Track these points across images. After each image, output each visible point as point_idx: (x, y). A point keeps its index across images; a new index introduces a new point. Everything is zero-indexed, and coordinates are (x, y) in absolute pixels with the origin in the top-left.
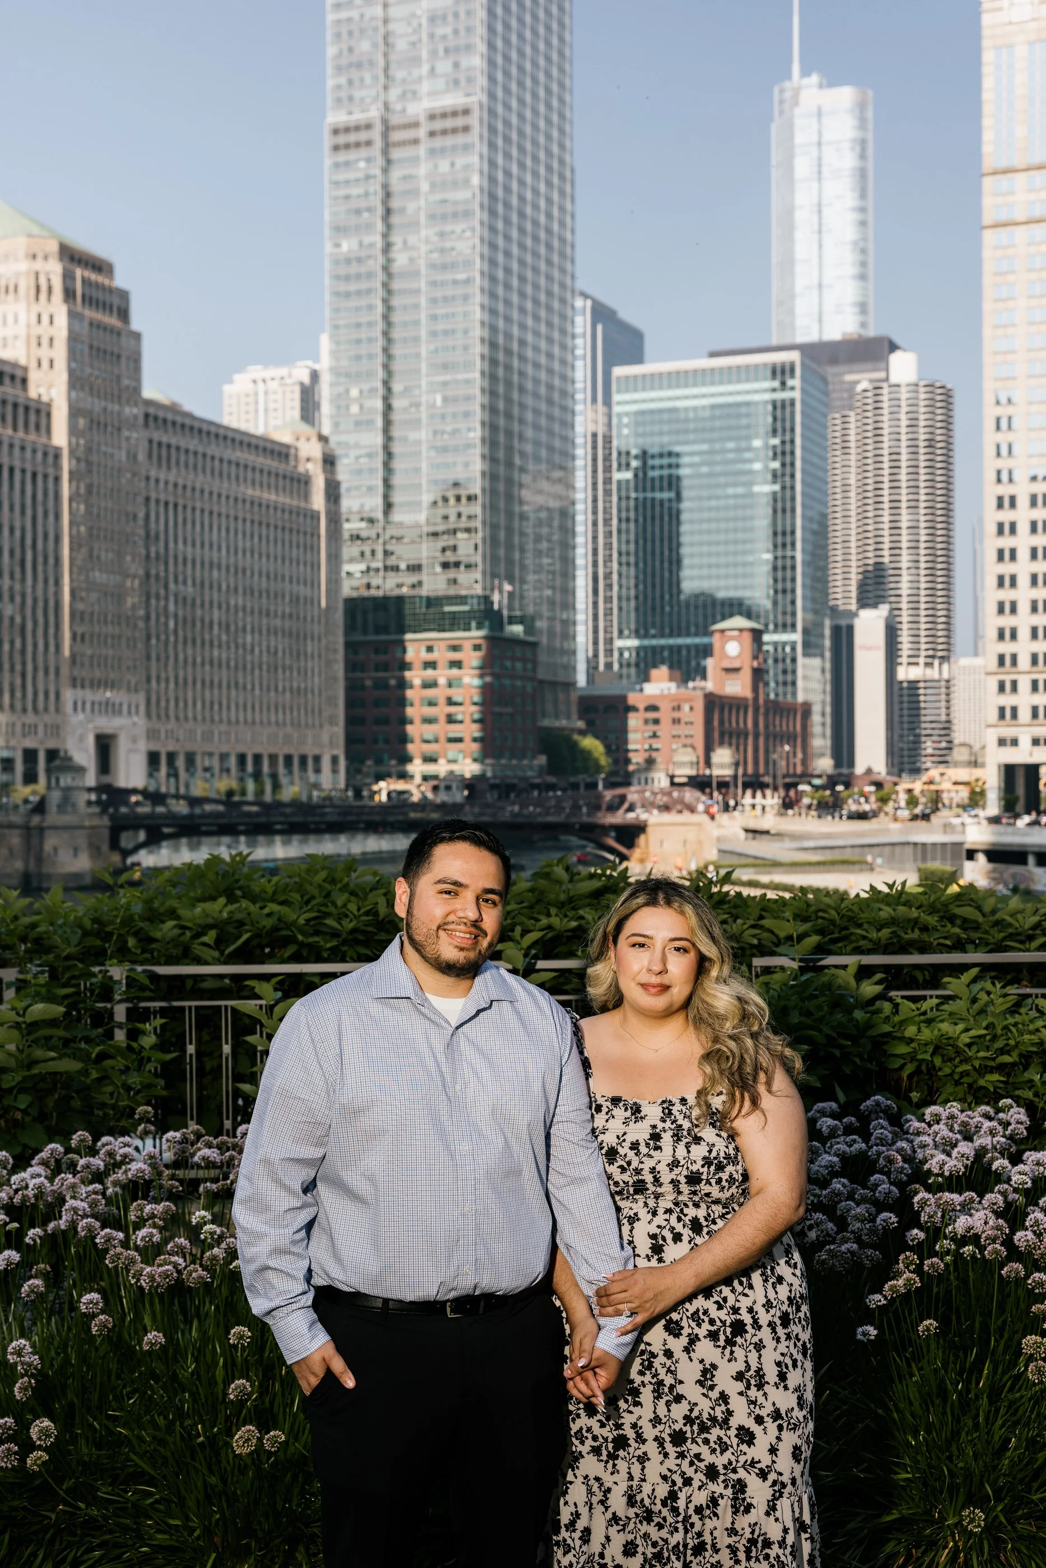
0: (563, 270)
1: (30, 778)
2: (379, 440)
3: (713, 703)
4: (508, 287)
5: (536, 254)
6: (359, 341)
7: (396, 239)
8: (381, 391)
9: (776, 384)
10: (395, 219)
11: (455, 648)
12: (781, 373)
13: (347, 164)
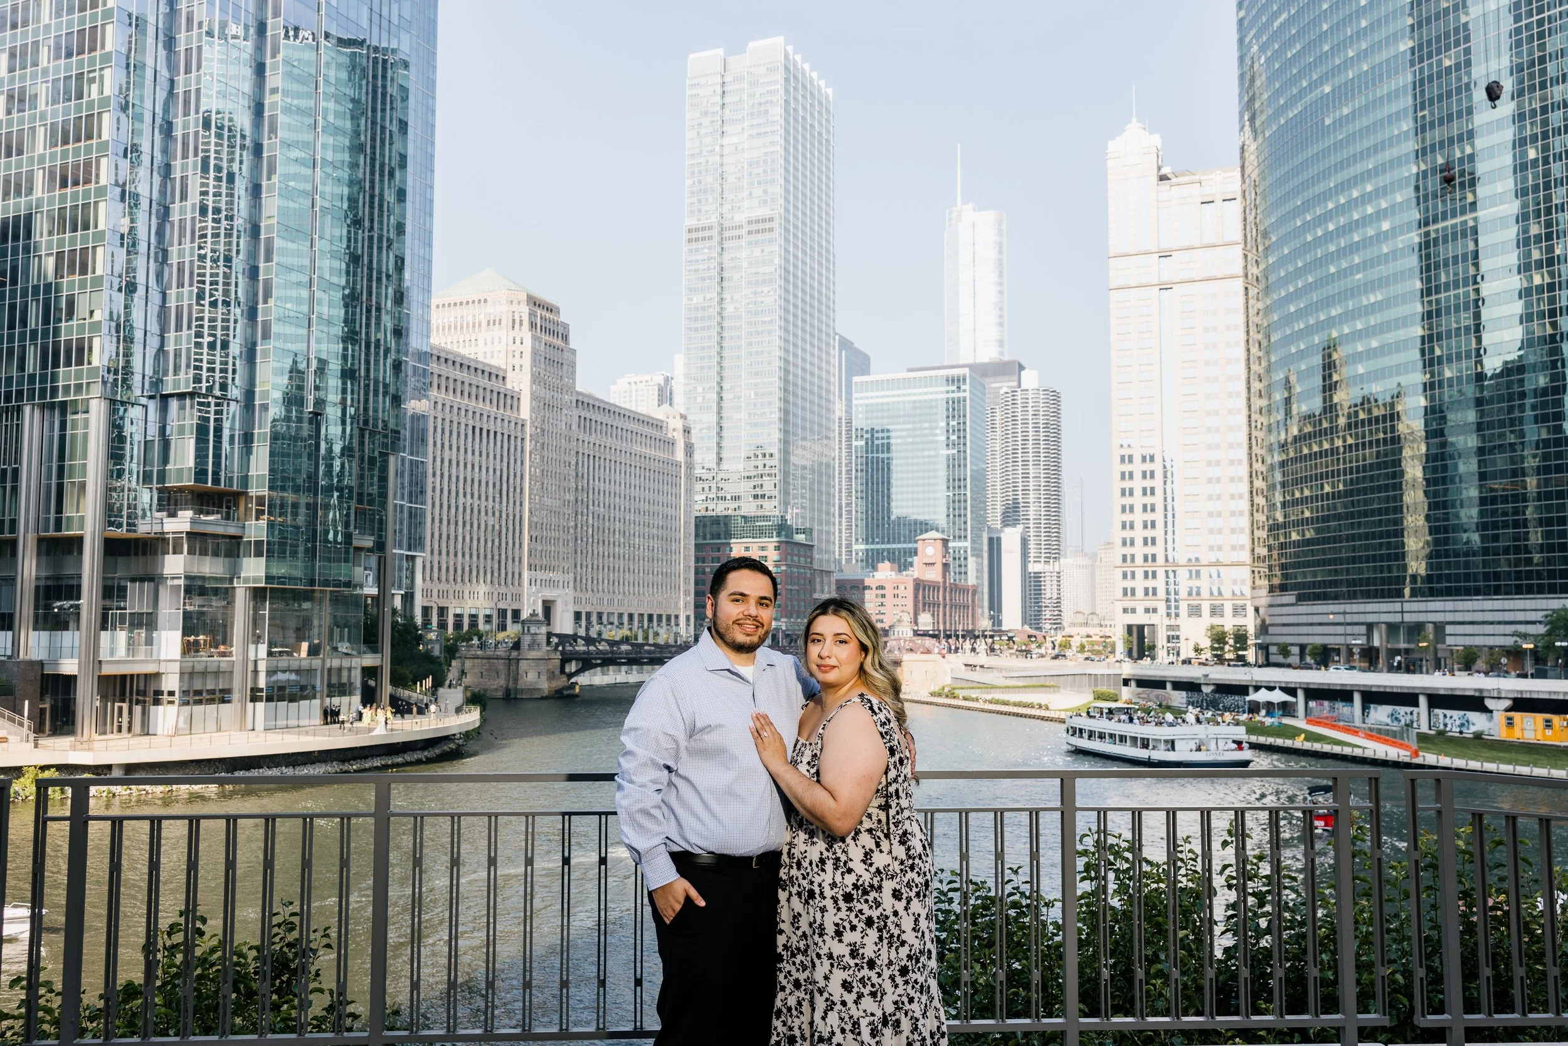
0: (828, 316)
1: (503, 627)
2: (715, 419)
3: (919, 585)
4: (795, 325)
5: (812, 306)
6: (703, 358)
7: (727, 295)
8: (716, 389)
9: (954, 388)
10: (725, 284)
11: (763, 548)
12: (957, 381)
13: (697, 250)
